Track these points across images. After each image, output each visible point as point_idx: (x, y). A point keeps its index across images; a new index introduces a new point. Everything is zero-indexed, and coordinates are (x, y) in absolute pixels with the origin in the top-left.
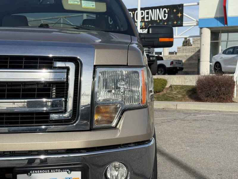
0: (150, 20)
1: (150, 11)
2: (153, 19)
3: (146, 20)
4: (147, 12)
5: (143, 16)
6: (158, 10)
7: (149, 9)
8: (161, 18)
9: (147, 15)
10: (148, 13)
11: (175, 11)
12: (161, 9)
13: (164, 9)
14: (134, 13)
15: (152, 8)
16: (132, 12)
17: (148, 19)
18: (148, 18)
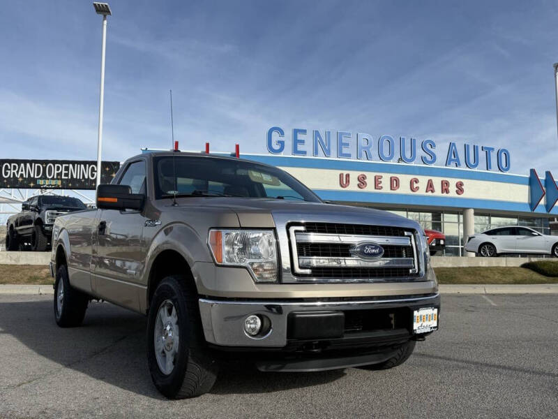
0: (70, 177)
1: (71, 166)
2: (75, 177)
3: (63, 177)
4: (65, 167)
5: (60, 171)
6: (82, 166)
7: (69, 164)
8: (86, 177)
9: (65, 170)
10: (67, 169)
11: (107, 169)
12: (87, 165)
13: (92, 166)
14: (46, 167)
15: (74, 163)
16: (42, 164)
17: (68, 176)
18: (66, 175)
